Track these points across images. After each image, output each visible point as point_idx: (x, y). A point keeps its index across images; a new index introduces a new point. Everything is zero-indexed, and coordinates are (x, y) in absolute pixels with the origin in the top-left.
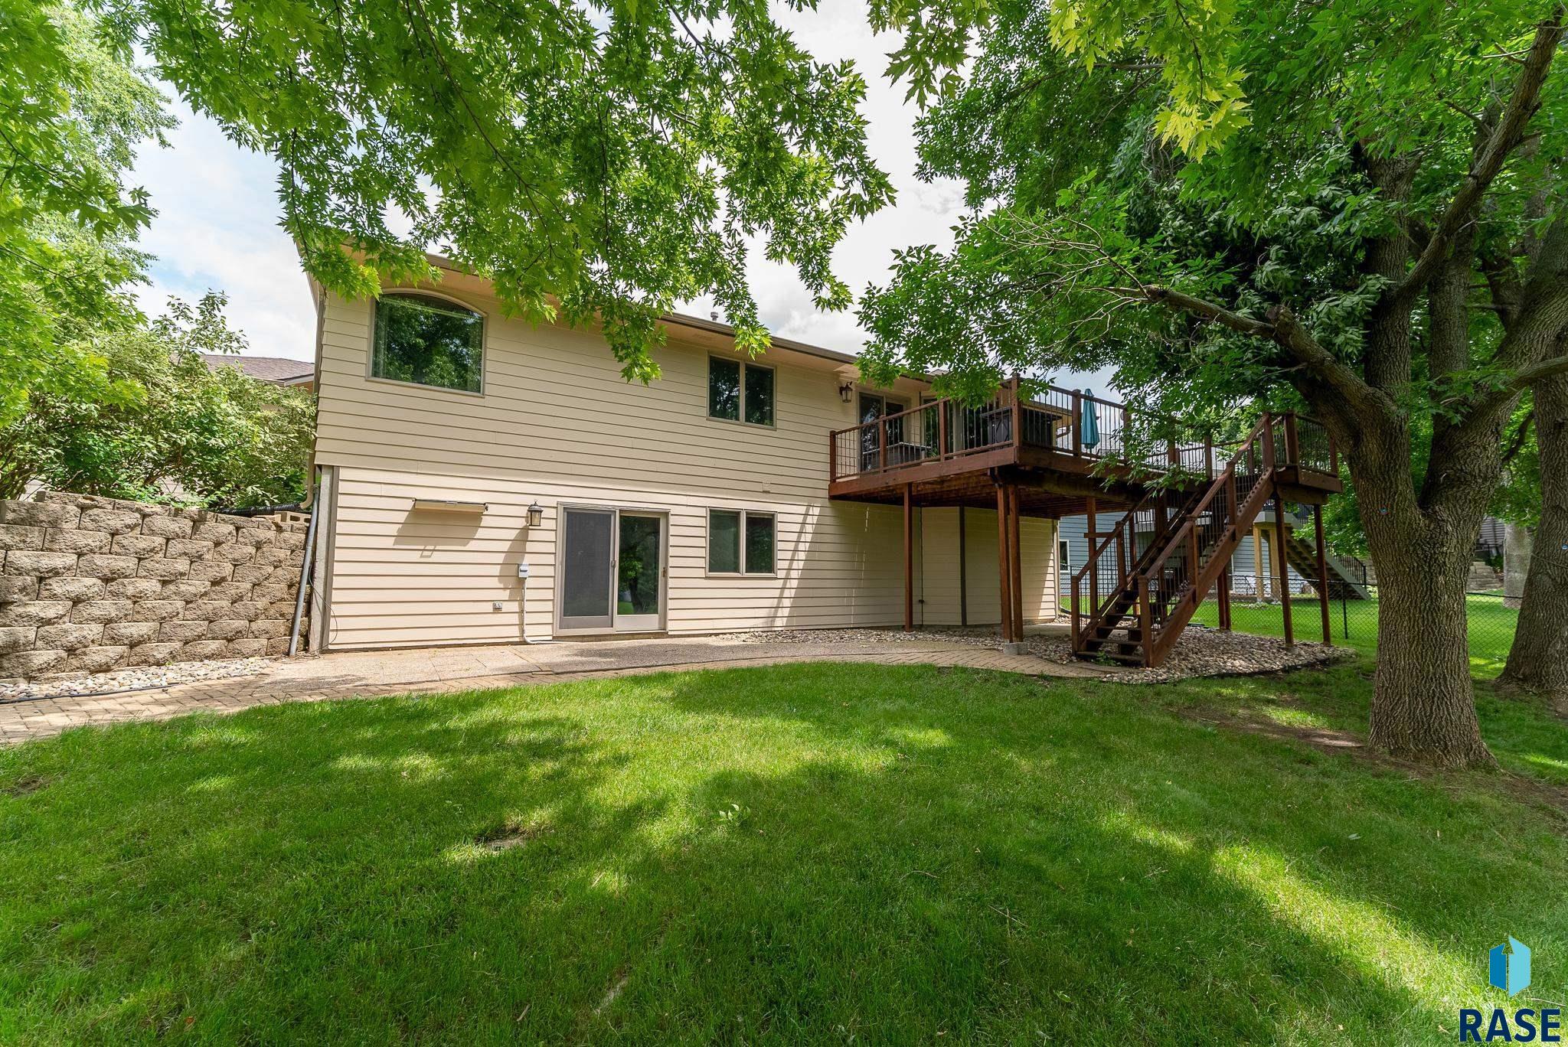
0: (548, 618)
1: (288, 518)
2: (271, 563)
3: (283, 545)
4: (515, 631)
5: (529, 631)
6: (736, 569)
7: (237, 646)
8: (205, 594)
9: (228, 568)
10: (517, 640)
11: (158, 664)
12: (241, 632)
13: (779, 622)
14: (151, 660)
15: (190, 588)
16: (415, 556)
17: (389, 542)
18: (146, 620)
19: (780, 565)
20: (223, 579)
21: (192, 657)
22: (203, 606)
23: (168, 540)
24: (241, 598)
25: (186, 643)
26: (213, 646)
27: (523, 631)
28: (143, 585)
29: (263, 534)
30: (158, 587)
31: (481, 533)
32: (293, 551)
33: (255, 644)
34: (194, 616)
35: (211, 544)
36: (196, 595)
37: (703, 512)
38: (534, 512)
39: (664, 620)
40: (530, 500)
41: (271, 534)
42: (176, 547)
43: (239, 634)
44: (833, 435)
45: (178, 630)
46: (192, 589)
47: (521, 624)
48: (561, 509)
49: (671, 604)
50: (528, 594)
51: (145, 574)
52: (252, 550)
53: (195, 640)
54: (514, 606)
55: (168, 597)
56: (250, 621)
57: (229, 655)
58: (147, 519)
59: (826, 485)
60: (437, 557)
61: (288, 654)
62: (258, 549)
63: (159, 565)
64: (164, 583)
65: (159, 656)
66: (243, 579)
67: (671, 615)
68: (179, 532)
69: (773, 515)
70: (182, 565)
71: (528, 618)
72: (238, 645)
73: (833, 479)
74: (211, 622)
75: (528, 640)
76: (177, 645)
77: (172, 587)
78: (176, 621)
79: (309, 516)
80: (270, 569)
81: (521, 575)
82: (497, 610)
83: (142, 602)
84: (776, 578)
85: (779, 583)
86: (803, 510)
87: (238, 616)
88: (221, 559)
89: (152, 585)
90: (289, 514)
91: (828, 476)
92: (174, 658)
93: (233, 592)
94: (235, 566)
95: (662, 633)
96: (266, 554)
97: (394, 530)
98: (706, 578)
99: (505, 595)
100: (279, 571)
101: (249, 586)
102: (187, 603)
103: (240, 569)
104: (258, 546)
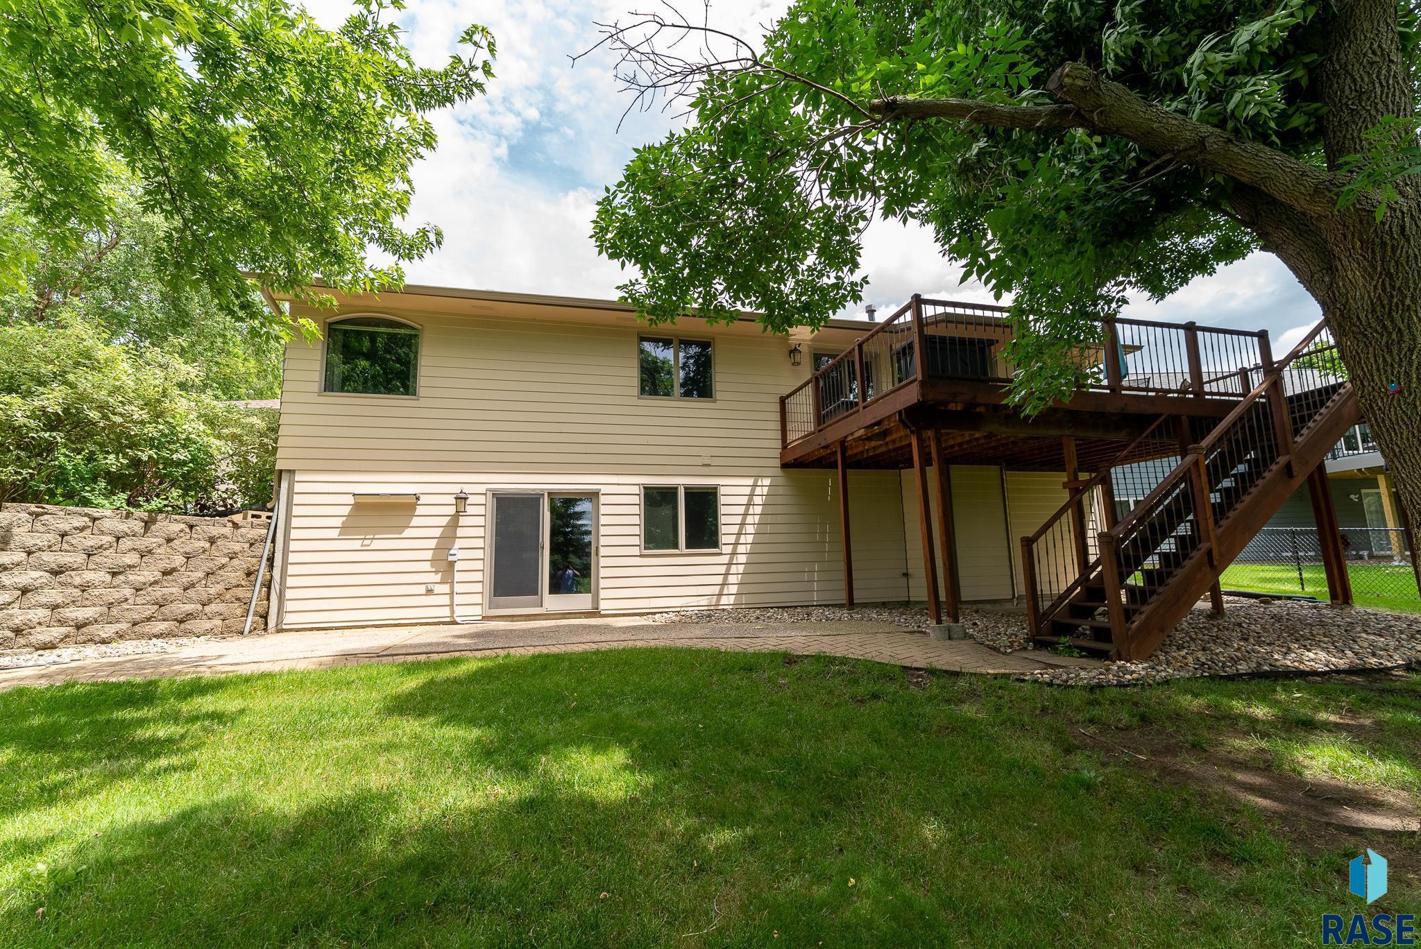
0: (478, 599)
1: (249, 516)
2: (226, 555)
3: (240, 539)
4: (446, 612)
5: (459, 611)
6: (676, 546)
7: (188, 627)
8: (156, 582)
9: (179, 560)
10: (448, 620)
11: (103, 642)
12: (191, 614)
13: (724, 600)
14: (97, 639)
15: (139, 578)
16: (357, 545)
17: (335, 533)
18: (94, 605)
19: (724, 539)
20: (174, 570)
21: (141, 636)
22: (153, 593)
23: (118, 539)
24: (193, 585)
25: (134, 624)
26: (161, 627)
27: (452, 612)
28: (89, 576)
29: (215, 531)
30: (108, 578)
31: (415, 521)
32: (252, 545)
33: (208, 625)
34: (144, 601)
35: (161, 541)
36: (145, 584)
37: (636, 490)
38: (461, 499)
39: (596, 600)
40: (456, 489)
41: (227, 530)
42: (126, 544)
43: (190, 616)
44: (783, 401)
45: (126, 613)
46: (141, 579)
47: (451, 605)
48: (490, 495)
49: (603, 583)
50: (458, 577)
51: (94, 567)
52: (207, 545)
53: (143, 622)
54: (446, 588)
55: (118, 586)
56: (204, 605)
57: (180, 634)
58: (97, 522)
59: (777, 453)
60: (376, 544)
61: (242, 633)
62: (212, 543)
63: (110, 558)
64: (114, 574)
65: (104, 636)
66: (196, 570)
67: (603, 594)
68: (129, 532)
69: (716, 488)
70: (131, 559)
71: (457, 599)
72: (190, 625)
73: (785, 447)
74: (161, 606)
75: (458, 620)
76: (124, 626)
77: (122, 577)
78: (125, 606)
79: (270, 514)
80: (225, 560)
81: (450, 558)
82: (430, 592)
83: (90, 591)
84: (721, 554)
85: (725, 559)
86: (750, 481)
87: (191, 601)
88: (173, 552)
89: (102, 576)
90: (250, 513)
91: (779, 444)
92: (121, 637)
93: (184, 580)
94: (188, 558)
95: (595, 613)
96: (220, 548)
97: (338, 522)
98: (641, 556)
99: (438, 578)
100: (235, 562)
101: (201, 575)
102: (137, 590)
103: (192, 561)
104: (212, 541)
